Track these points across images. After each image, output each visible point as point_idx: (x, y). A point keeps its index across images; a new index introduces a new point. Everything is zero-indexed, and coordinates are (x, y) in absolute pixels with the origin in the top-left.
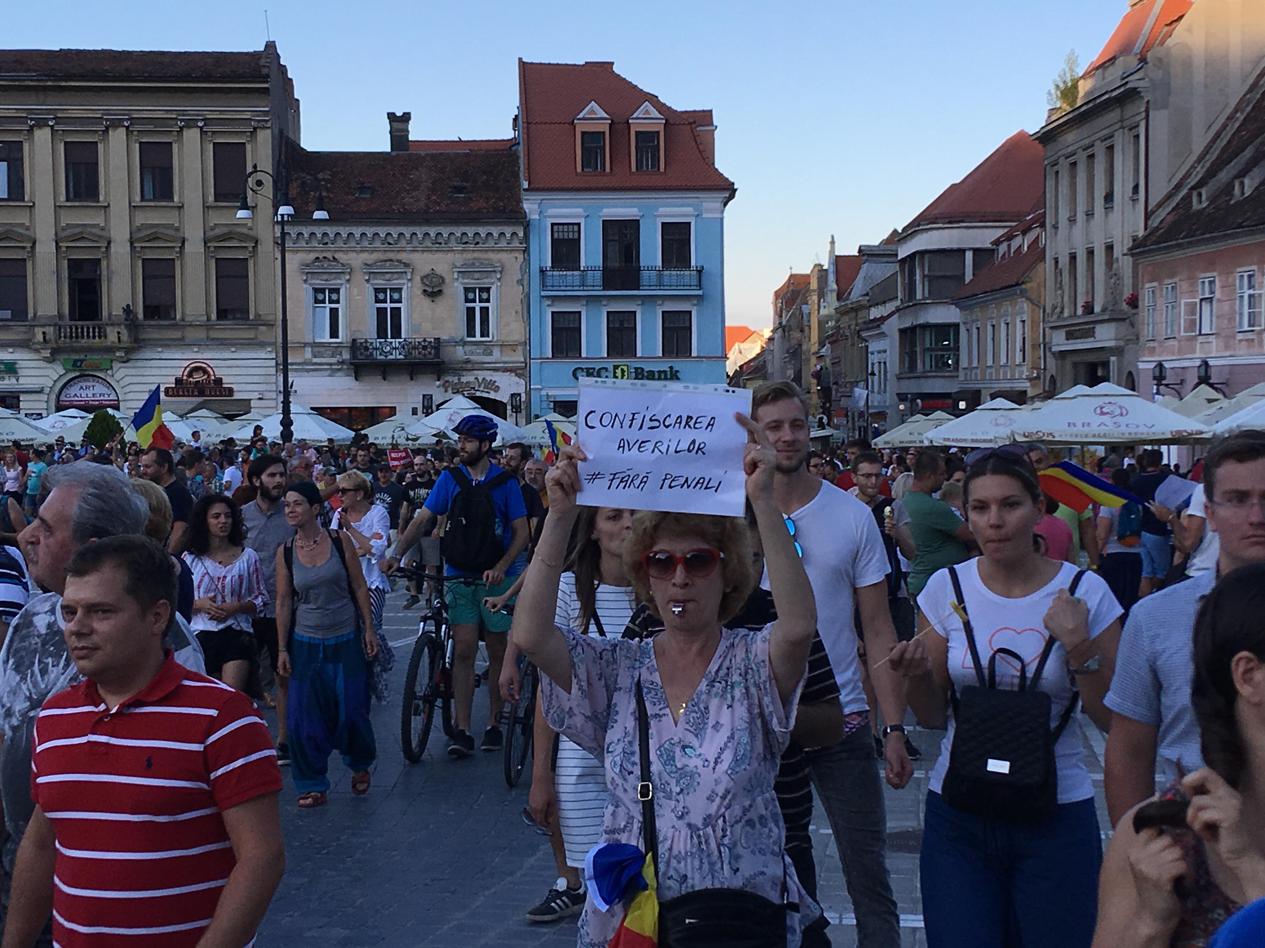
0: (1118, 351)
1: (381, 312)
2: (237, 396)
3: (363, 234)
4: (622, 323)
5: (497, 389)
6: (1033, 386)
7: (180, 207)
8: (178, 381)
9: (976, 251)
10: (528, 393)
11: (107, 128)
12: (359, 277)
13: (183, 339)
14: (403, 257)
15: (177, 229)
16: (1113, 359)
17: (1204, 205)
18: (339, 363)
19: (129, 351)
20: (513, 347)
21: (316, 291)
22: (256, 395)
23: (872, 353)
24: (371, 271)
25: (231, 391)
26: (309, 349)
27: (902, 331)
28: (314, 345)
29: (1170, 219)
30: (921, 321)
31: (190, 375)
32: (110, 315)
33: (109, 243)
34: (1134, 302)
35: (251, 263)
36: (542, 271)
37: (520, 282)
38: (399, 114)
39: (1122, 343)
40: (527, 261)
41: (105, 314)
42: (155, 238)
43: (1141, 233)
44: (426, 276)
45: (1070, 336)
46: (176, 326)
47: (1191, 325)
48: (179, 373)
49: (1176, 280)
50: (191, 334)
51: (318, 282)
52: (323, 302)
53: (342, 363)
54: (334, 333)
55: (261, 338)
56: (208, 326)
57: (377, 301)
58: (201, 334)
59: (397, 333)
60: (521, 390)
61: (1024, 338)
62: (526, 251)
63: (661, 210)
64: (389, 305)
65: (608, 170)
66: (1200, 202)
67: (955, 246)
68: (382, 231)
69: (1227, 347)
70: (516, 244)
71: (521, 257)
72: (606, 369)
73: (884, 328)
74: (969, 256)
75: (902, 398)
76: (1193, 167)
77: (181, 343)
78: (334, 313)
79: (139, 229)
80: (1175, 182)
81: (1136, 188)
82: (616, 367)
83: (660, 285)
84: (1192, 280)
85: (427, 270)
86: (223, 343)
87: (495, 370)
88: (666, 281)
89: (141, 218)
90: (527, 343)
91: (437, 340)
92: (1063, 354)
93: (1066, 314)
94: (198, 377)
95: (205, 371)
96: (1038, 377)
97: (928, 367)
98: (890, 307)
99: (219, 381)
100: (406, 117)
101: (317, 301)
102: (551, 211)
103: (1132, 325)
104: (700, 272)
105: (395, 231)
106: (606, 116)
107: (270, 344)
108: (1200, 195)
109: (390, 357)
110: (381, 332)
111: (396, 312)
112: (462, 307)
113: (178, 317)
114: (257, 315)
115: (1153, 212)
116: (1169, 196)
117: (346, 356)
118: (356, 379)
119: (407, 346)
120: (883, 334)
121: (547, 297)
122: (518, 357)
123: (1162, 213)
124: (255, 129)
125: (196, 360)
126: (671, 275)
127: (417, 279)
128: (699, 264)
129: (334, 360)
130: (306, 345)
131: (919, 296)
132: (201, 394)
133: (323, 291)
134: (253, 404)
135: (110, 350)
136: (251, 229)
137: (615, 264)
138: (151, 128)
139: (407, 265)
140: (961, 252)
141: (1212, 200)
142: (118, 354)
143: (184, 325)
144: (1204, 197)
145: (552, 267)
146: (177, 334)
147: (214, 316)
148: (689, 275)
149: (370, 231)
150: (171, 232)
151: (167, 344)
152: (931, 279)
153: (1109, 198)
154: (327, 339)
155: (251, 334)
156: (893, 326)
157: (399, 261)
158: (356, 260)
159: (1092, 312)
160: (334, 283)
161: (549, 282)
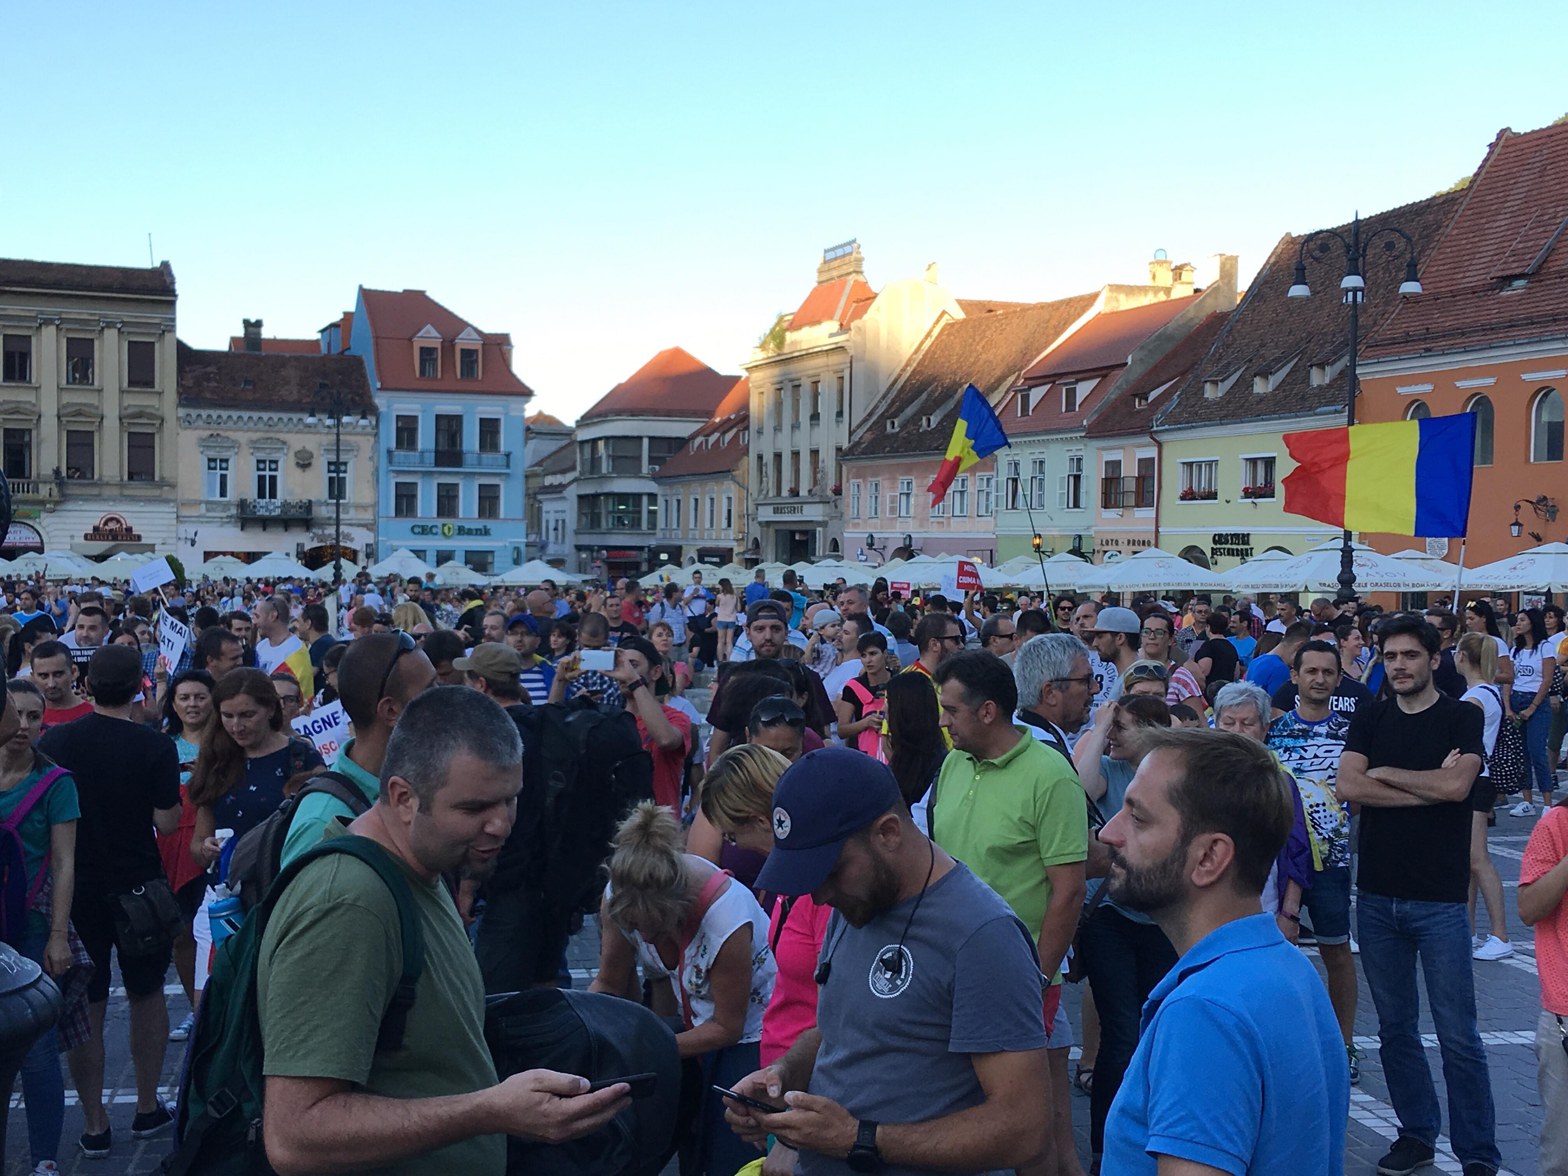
0: (824, 524)
1: (261, 479)
2: (144, 541)
3: (250, 418)
4: (448, 491)
5: (352, 540)
6: (739, 545)
7: (100, 391)
8: (96, 529)
9: (651, 438)
10: (377, 543)
11: (41, 325)
12: (245, 451)
13: (99, 495)
14: (281, 436)
15: (97, 408)
16: (819, 529)
17: (897, 430)
18: (228, 517)
19: (57, 503)
20: (364, 508)
21: (210, 460)
22: (160, 541)
23: (548, 512)
24: (255, 446)
25: (139, 538)
26: (203, 506)
27: (581, 497)
28: (208, 503)
29: (869, 436)
30: (606, 490)
31: (106, 523)
32: (38, 475)
33: (40, 416)
34: (838, 491)
35: (157, 437)
36: (390, 452)
37: (371, 458)
38: (253, 320)
39: (826, 519)
40: (377, 442)
41: (34, 473)
42: (79, 413)
43: (845, 445)
44: (299, 452)
45: (776, 511)
46: (95, 485)
47: (892, 510)
48: (96, 522)
49: (880, 479)
50: (107, 492)
51: (212, 454)
52: (215, 468)
53: (231, 517)
54: (223, 494)
55: (164, 496)
56: (121, 485)
57: (258, 469)
58: (115, 491)
59: (273, 495)
60: (371, 541)
61: (729, 511)
62: (376, 435)
63: (480, 408)
64: (267, 473)
65: (439, 376)
66: (893, 427)
67: (635, 434)
68: (265, 416)
69: (921, 526)
70: (369, 430)
71: (372, 439)
72: (436, 526)
73: (566, 493)
74: (646, 442)
75: (579, 548)
76: (880, 402)
77: (98, 498)
78: (223, 478)
79: (65, 406)
80: (868, 411)
81: (840, 414)
82: (444, 525)
83: (480, 464)
84: (893, 479)
85: (299, 447)
86: (134, 499)
87: (351, 525)
88: (484, 461)
89: (67, 398)
90: (376, 504)
91: (310, 502)
92: (768, 524)
93: (771, 494)
94: (112, 525)
95: (118, 521)
96: (742, 539)
97: (610, 525)
98: (570, 476)
99: (129, 530)
100: (259, 324)
101: (210, 468)
102: (396, 406)
103: (836, 507)
104: (508, 455)
105: (275, 416)
106: (438, 335)
107: (173, 501)
108: (893, 423)
109: (273, 514)
110: (261, 495)
111: (273, 479)
112: (326, 476)
113: (96, 477)
114: (162, 478)
115: (855, 431)
116: (865, 421)
117: (234, 511)
118: (242, 529)
119: (285, 505)
120: (564, 498)
121: (394, 471)
122: (368, 516)
123: (860, 432)
124: (164, 332)
125: (110, 512)
126: (487, 457)
127: (291, 454)
128: (508, 450)
129: (224, 515)
130: (201, 502)
131: (604, 470)
132: (115, 538)
133: (215, 460)
134: (157, 548)
135: (42, 503)
136: (158, 409)
137: (444, 447)
138: (77, 326)
139: (284, 443)
140: (640, 438)
141: (903, 426)
142: (48, 506)
143: (100, 484)
144: (896, 425)
145: (397, 448)
146: (95, 491)
147: (126, 477)
148: (500, 457)
149: (255, 415)
150: (94, 411)
151: (86, 499)
152: (614, 459)
153: (815, 417)
154: (217, 498)
155: (157, 492)
156: (572, 492)
157: (278, 439)
158: (243, 437)
159: (797, 495)
160: (224, 455)
161: (395, 460)
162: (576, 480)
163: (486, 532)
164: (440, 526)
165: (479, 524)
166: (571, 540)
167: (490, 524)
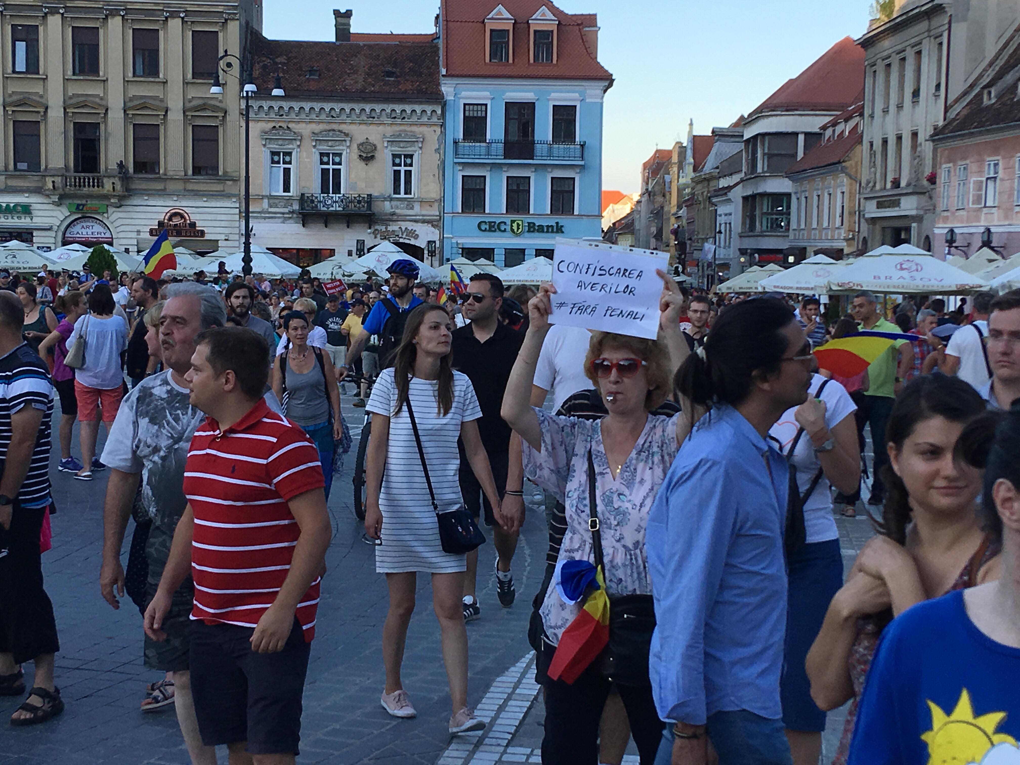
0: (918, 219)
1: (325, 173)
2: (207, 237)
3: (312, 108)
4: (518, 186)
5: (416, 237)
6: (849, 246)
7: (165, 83)
8: (161, 224)
9: (807, 134)
10: (442, 241)
11: (107, 16)
12: (308, 143)
13: (165, 189)
14: (343, 127)
15: (162, 101)
16: (914, 225)
17: (993, 101)
18: (290, 212)
19: (122, 198)
20: (430, 203)
21: (273, 153)
22: (223, 237)
23: (720, 215)
24: (318, 139)
25: (202, 233)
26: (266, 201)
27: (745, 199)
28: (270, 197)
29: (965, 112)
30: (760, 190)
31: (170, 219)
32: (107, 169)
33: (107, 110)
34: (932, 179)
35: (221, 130)
36: (456, 143)
37: (437, 151)
38: (343, 11)
39: (921, 212)
40: (444, 133)
41: (102, 167)
42: (143, 107)
43: (941, 123)
44: (362, 144)
45: (880, 205)
46: (160, 179)
47: (978, 200)
48: (161, 217)
49: (968, 162)
50: (171, 186)
51: (275, 147)
52: (278, 162)
53: (293, 212)
54: (287, 188)
55: (227, 191)
56: (185, 180)
57: (322, 163)
58: (179, 186)
59: (337, 189)
60: (436, 238)
61: (843, 206)
62: (443, 125)
63: (553, 95)
64: (331, 167)
65: (511, 61)
66: (990, 99)
67: (790, 130)
68: (327, 106)
69: (1006, 217)
70: (435, 119)
71: (438, 130)
72: (505, 223)
73: (731, 195)
74: (801, 138)
75: (743, 252)
76: (985, 70)
77: (163, 193)
78: (287, 172)
79: (131, 100)
80: (970, 81)
81: (938, 86)
82: (513, 222)
83: (550, 155)
84: (981, 161)
85: (361, 139)
86: (197, 194)
87: (416, 221)
88: (555, 153)
89: (133, 91)
90: (442, 200)
91: (370, 196)
92: (873, 221)
93: (878, 187)
94: (177, 221)
95: (182, 217)
96: (853, 239)
97: (764, 228)
98: (736, 178)
99: (193, 225)
100: (348, 14)
101: (273, 162)
102: (464, 94)
103: (931, 198)
104: (582, 146)
105: (337, 107)
106: (511, 17)
107: (234, 196)
108: (990, 93)
109: (331, 209)
110: (325, 189)
111: (337, 173)
112: (390, 170)
113: (161, 172)
114: (225, 173)
115: (951, 106)
116: (965, 93)
117: (296, 207)
118: (304, 226)
119: (346, 200)
120: (729, 200)
121: (459, 163)
122: (434, 212)
123: (958, 108)
124: (226, 20)
125: (174, 207)
126: (560, 148)
127: (355, 146)
128: (583, 139)
129: (286, 210)
130: (263, 197)
131: (759, 170)
132: (179, 234)
133: (278, 154)
134: (220, 244)
135: (106, 197)
136: (221, 101)
137: (514, 138)
138: (142, 17)
139: (347, 135)
140: (796, 134)
141: (1000, 97)
142: (112, 201)
143: (166, 179)
144: (993, 95)
145: (464, 139)
146: (160, 186)
147: (190, 172)
148: (574, 149)
149: (317, 106)
150: (157, 103)
151: (151, 193)
152: (770, 156)
153: (916, 93)
154: (281, 193)
155: (219, 187)
156: (738, 194)
157: (340, 131)
158: (305, 129)
159: (899, 187)
160: (288, 147)
161: (460, 151)
162: (742, 181)
163: (559, 229)
164: (509, 223)
165: (552, 222)
166: (736, 243)
167: (563, 220)
